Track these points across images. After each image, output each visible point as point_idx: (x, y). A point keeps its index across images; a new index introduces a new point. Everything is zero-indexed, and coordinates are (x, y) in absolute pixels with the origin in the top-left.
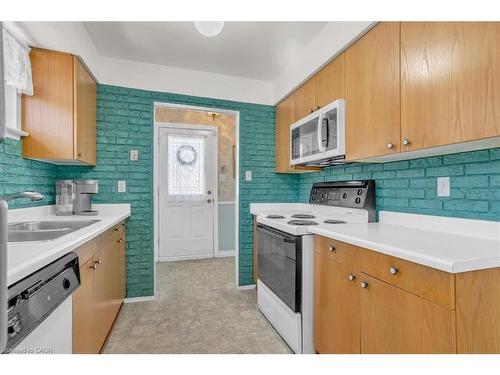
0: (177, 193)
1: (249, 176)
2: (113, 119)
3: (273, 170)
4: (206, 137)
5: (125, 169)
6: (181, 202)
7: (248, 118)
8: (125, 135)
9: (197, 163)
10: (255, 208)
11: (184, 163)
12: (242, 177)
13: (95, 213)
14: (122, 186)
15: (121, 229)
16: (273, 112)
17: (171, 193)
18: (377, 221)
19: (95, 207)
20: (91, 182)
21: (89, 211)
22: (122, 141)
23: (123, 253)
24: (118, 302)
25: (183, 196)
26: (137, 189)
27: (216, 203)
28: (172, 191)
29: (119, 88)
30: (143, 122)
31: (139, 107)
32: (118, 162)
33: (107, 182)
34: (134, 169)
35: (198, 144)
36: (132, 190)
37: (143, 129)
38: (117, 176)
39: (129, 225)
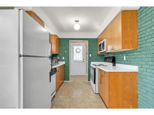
0: (76, 59)
1: (90, 55)
2: (62, 45)
3: (96, 54)
4: (82, 46)
5: (64, 54)
6: (77, 62)
7: (90, 42)
8: (64, 48)
9: (81, 52)
10: (92, 63)
11: (77, 52)
12: (89, 56)
13: (59, 63)
14: (63, 58)
15: (63, 66)
16: (97, 40)
17: (74, 59)
18: (115, 66)
19: (59, 62)
20: (58, 57)
21: (58, 63)
22: (63, 49)
23: (63, 72)
24: (62, 81)
25: (77, 60)
26: (66, 59)
27: (85, 62)
28: (75, 59)
29: (63, 38)
30: (67, 45)
31: (66, 42)
32: (63, 53)
33: (61, 57)
34: (66, 54)
35: (81, 47)
36: (65, 59)
37: (67, 46)
38: (62, 56)
39: (65, 66)
